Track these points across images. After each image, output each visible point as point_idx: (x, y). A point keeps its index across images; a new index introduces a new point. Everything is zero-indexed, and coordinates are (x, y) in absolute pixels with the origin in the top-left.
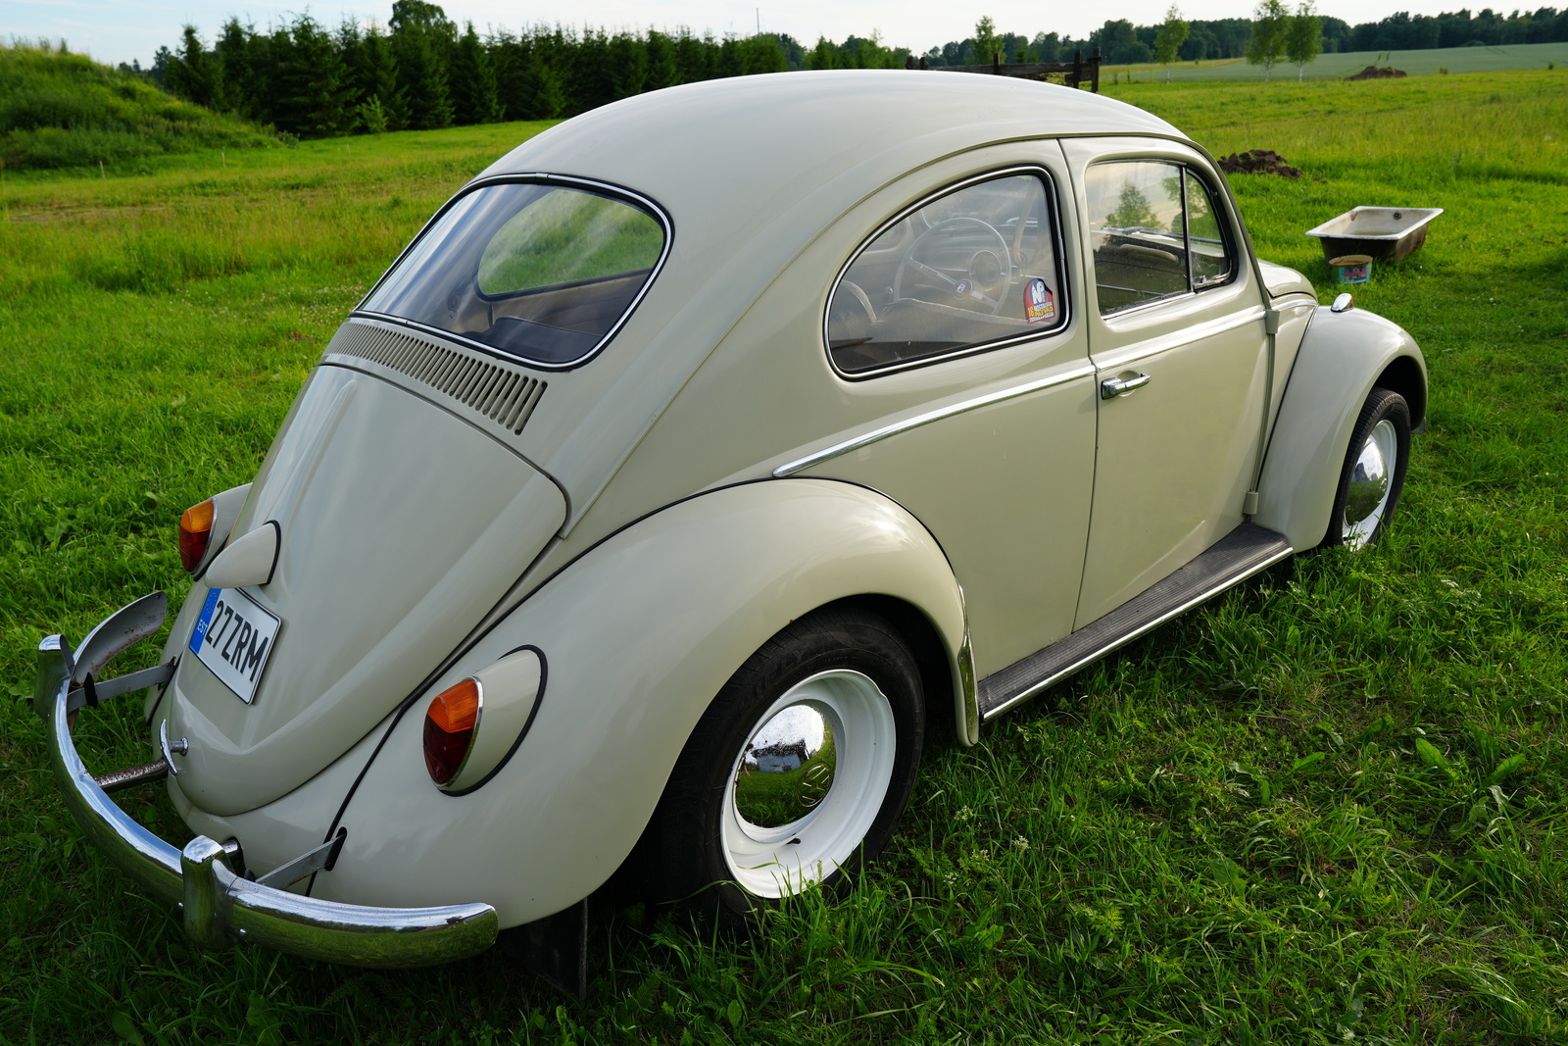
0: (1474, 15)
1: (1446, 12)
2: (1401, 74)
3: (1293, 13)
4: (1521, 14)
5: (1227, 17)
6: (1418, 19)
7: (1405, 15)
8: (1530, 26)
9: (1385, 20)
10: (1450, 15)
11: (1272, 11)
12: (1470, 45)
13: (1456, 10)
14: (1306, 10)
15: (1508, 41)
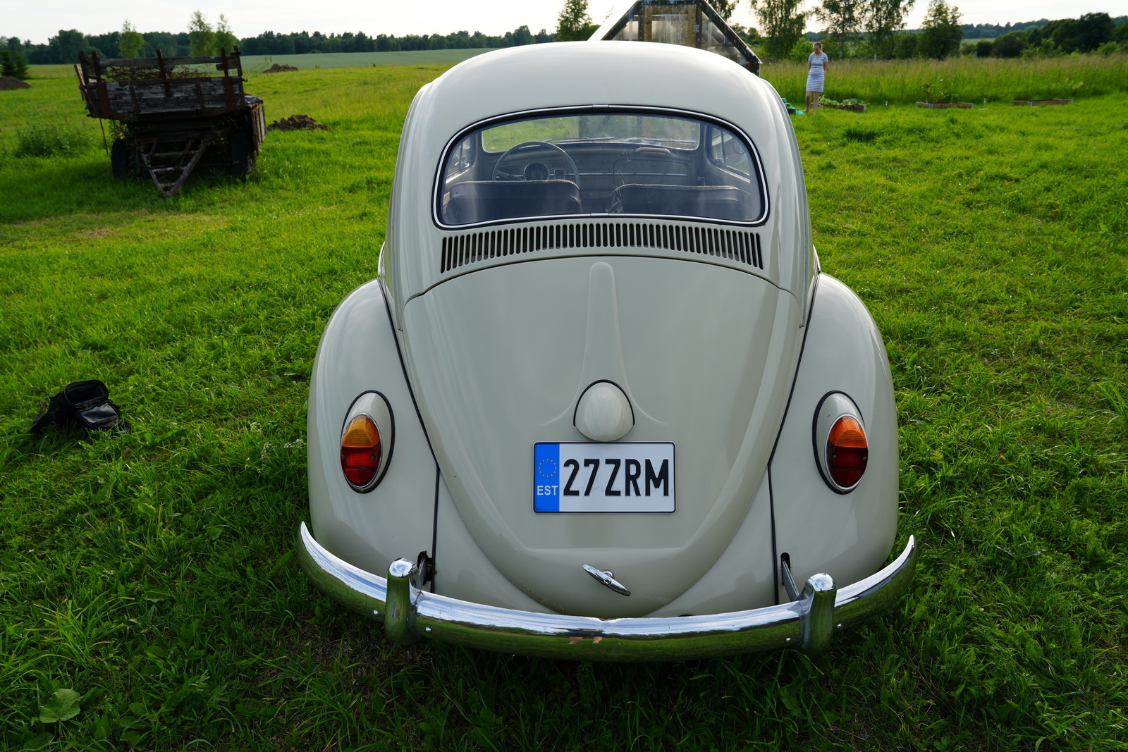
0: (310, 35)
1: (295, 32)
2: (294, 69)
3: (214, 30)
4: (335, 35)
5: (153, 31)
6: (279, 35)
7: (271, 33)
8: (342, 43)
9: (260, 36)
10: (297, 34)
11: (200, 27)
12: (314, 53)
13: (300, 32)
14: (223, 27)
15: (333, 51)
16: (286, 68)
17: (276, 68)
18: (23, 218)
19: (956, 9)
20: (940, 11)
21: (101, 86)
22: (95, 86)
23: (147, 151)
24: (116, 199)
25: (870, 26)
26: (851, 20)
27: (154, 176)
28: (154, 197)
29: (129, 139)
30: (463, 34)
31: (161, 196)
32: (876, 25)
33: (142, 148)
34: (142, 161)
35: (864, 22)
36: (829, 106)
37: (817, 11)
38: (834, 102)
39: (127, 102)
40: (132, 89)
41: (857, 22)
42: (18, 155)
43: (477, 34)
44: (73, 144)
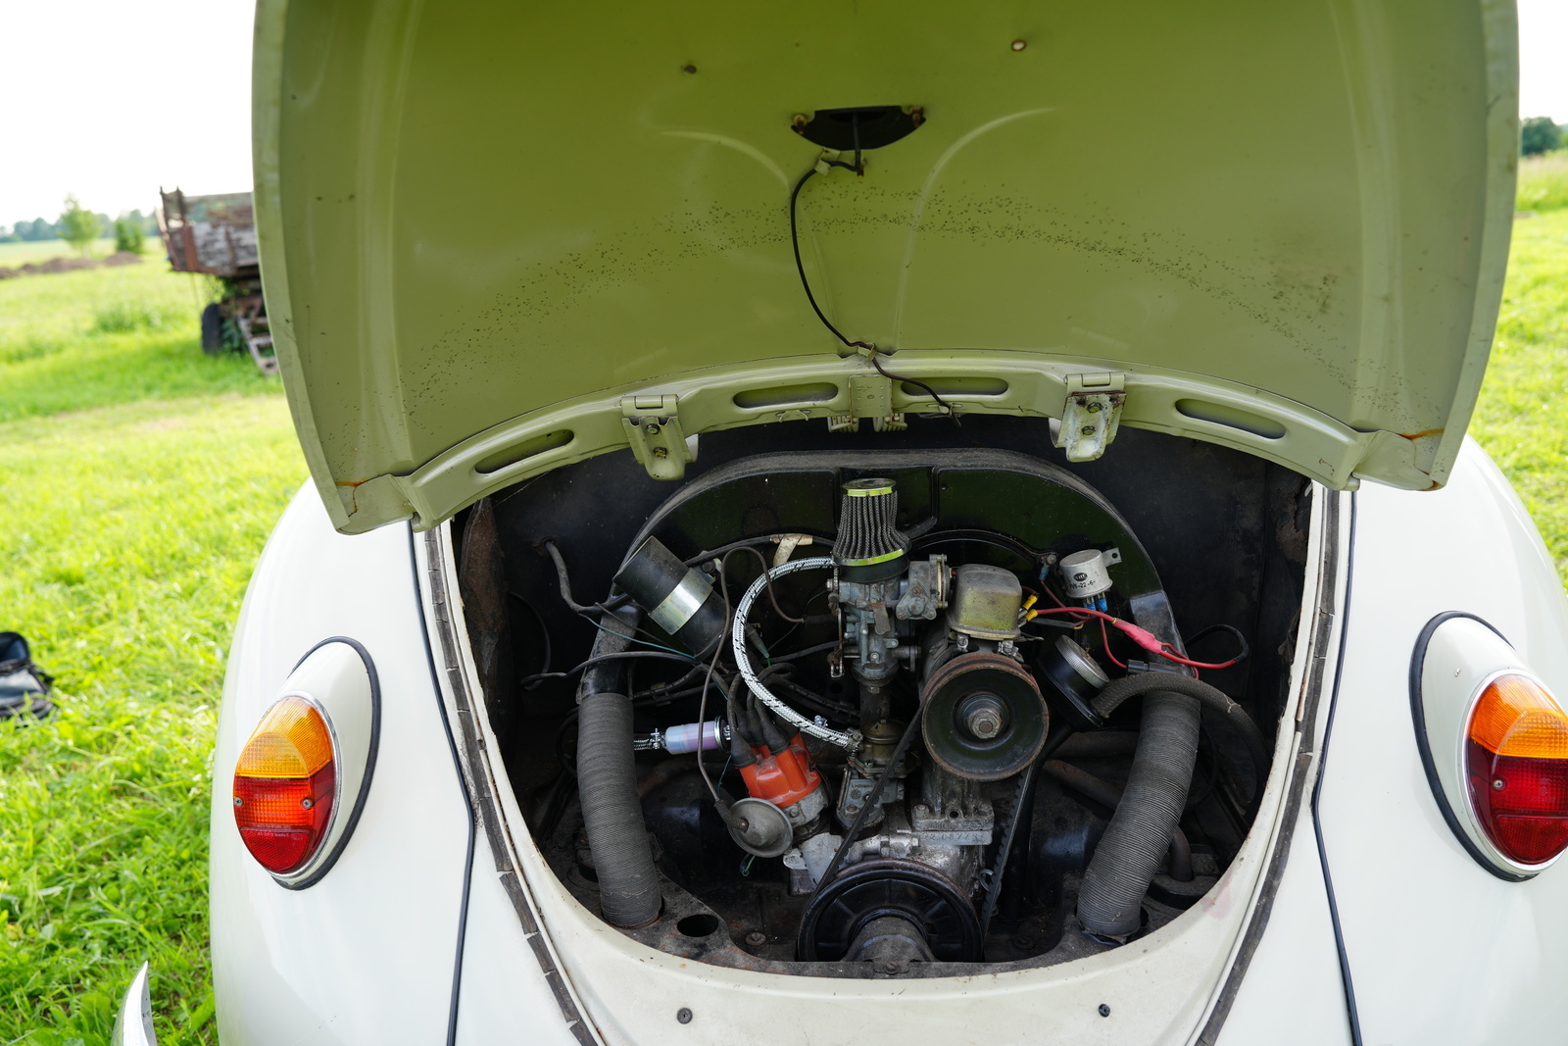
18: (65, 409)
21: (187, 233)
22: (179, 231)
23: (246, 316)
24: (198, 381)
27: (254, 350)
28: (251, 376)
29: (225, 301)
31: (261, 375)
33: (240, 313)
34: (239, 331)
39: (220, 252)
40: (228, 234)
42: (91, 334)
44: (166, 318)
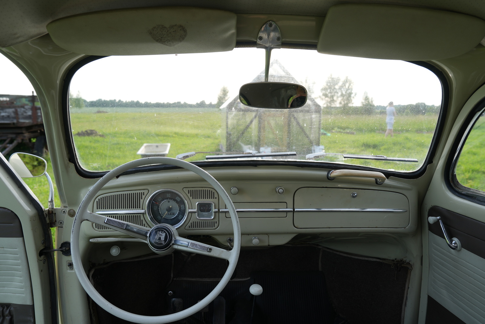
16: (103, 112)
17: (99, 112)
19: (372, 98)
20: (367, 99)
25: (340, 103)
26: (333, 101)
30: (179, 103)
32: (343, 103)
35: (338, 102)
36: (340, 132)
37: (320, 97)
38: (342, 130)
41: (336, 101)
43: (185, 103)
